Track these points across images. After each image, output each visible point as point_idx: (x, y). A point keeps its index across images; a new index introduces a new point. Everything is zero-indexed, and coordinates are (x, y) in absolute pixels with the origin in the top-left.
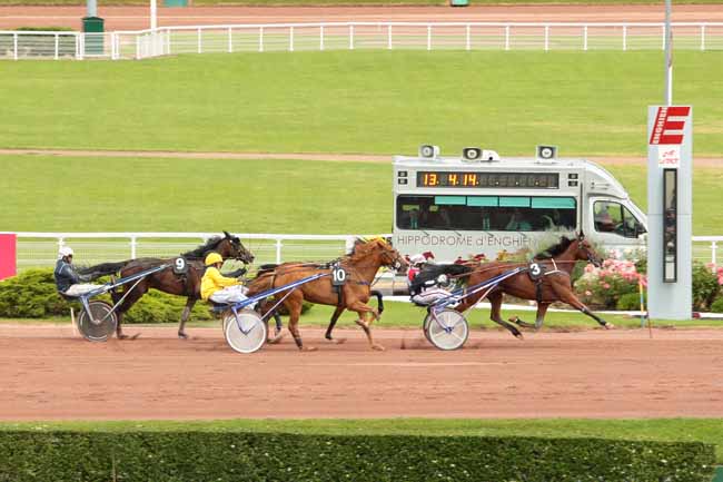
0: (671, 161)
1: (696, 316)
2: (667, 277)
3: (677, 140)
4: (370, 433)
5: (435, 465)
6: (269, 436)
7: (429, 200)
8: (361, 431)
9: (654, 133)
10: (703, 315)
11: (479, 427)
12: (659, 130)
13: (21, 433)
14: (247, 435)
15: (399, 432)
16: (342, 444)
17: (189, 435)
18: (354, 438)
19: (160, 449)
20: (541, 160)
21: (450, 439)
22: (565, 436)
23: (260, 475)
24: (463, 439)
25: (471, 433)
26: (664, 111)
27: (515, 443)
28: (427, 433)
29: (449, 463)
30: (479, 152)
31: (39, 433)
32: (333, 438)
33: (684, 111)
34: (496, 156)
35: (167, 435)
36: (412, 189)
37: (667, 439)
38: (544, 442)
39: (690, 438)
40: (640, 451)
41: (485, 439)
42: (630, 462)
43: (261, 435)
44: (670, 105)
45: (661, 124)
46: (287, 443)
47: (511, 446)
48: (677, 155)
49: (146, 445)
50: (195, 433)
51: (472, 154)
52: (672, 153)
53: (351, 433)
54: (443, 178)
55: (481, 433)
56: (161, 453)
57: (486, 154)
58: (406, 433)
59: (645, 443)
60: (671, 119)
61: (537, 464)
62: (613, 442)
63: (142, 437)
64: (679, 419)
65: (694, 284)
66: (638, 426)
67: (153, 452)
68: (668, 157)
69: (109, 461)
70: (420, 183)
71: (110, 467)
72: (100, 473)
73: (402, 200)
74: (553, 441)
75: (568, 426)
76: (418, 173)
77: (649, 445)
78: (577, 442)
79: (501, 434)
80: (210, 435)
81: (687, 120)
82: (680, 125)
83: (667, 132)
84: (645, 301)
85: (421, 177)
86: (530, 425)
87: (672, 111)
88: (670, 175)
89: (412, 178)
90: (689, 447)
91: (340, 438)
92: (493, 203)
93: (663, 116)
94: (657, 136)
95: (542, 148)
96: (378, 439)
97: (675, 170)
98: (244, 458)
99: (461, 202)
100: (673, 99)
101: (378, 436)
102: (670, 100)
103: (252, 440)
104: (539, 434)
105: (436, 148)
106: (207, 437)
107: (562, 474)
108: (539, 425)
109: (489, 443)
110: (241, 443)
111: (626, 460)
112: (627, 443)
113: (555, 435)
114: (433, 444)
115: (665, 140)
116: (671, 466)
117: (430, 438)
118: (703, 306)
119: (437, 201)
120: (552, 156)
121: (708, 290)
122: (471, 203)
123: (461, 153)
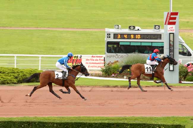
0: (171, 30)
1: (180, 82)
2: (171, 70)
3: (174, 23)
4: (69, 121)
6: (35, 123)
7: (118, 43)
8: (66, 121)
9: (166, 21)
10: (183, 82)
11: (106, 120)
12: (168, 20)
14: (28, 122)
15: (79, 121)
17: (8, 122)
18: (63, 123)
20: (155, 30)
21: (96, 124)
22: (134, 123)
24: (101, 124)
25: (103, 122)
26: (170, 14)
27: (118, 125)
28: (88, 122)
30: (134, 27)
33: (176, 14)
34: (140, 29)
36: (112, 40)
37: (169, 124)
38: (128, 124)
39: (177, 123)
41: (108, 124)
43: (32, 122)
44: (171, 12)
45: (168, 18)
46: (42, 125)
48: (174, 28)
50: (10, 122)
51: (132, 28)
52: (172, 28)
53: (63, 122)
54: (122, 36)
55: (106, 122)
57: (137, 28)
58: (81, 121)
59: (162, 125)
60: (172, 16)
62: (151, 125)
66: (160, 119)
70: (114, 38)
73: (108, 43)
74: (131, 124)
75: (135, 119)
76: (114, 34)
81: (177, 17)
82: (175, 18)
83: (171, 21)
85: (116, 36)
86: (123, 119)
87: (172, 14)
88: (172, 35)
89: (112, 36)
91: (59, 123)
92: (139, 44)
94: (167, 22)
95: (156, 26)
96: (72, 124)
97: (173, 33)
99: (128, 44)
101: (72, 123)
102: (171, 10)
103: (29, 124)
104: (126, 122)
105: (120, 26)
106: (14, 123)
108: (126, 119)
110: (26, 125)
112: (156, 125)
113: (131, 122)
114: (90, 125)
115: (170, 23)
117: (89, 123)
118: (183, 79)
119: (121, 44)
120: (159, 29)
121: (185, 74)
122: (132, 44)
123: (128, 28)
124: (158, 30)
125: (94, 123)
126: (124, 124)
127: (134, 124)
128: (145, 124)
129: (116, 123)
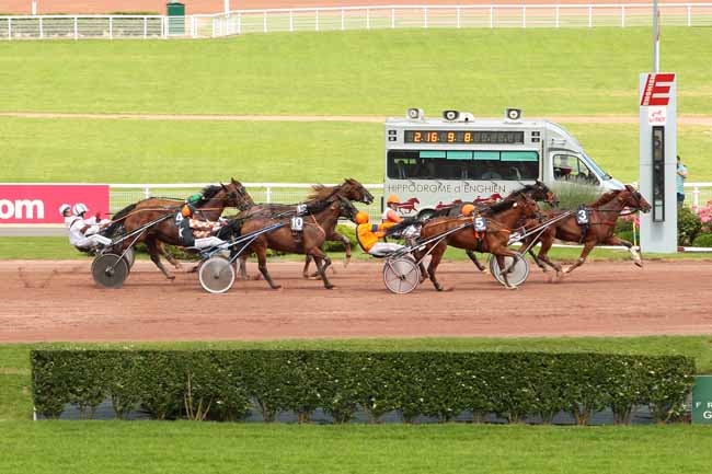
1: (680, 250)
2: (657, 218)
3: (664, 102)
4: (404, 350)
5: (458, 377)
6: (319, 353)
7: (415, 154)
9: (644, 96)
10: (687, 249)
11: (497, 345)
12: (649, 94)
13: (110, 352)
14: (301, 352)
15: (429, 349)
16: (381, 359)
17: (252, 352)
19: (228, 365)
20: (509, 121)
21: (472, 355)
23: (312, 385)
25: (489, 350)
26: (653, 78)
27: (526, 358)
28: (452, 350)
29: (470, 375)
30: (457, 114)
31: (126, 352)
32: (373, 355)
33: (670, 78)
34: (471, 117)
35: (234, 352)
36: (400, 145)
37: (655, 354)
38: (551, 356)
39: (674, 352)
40: (631, 363)
41: (501, 355)
42: (624, 373)
43: (313, 352)
44: (658, 73)
45: (650, 89)
46: (335, 358)
47: (522, 361)
48: (664, 115)
49: (216, 361)
50: (258, 351)
51: (451, 115)
52: (660, 112)
54: (424, 135)
55: (498, 350)
56: (228, 368)
57: (462, 117)
58: (434, 350)
59: (636, 356)
60: (659, 84)
61: (545, 375)
62: (610, 356)
63: (213, 355)
64: (665, 336)
65: (679, 223)
66: (631, 342)
67: (222, 367)
68: (656, 116)
69: (186, 376)
70: (406, 141)
71: (186, 380)
72: (178, 385)
73: (392, 154)
74: (558, 356)
76: (406, 132)
77: (639, 358)
78: (579, 356)
79: (514, 350)
80: (269, 353)
81: (672, 85)
82: (666, 90)
83: (656, 96)
84: (638, 237)
85: (409, 136)
87: (660, 78)
88: (658, 132)
89: (401, 136)
90: (673, 360)
91: (379, 354)
92: (468, 156)
93: (652, 82)
94: (647, 99)
95: (511, 110)
97: (662, 128)
98: (298, 371)
99: (442, 155)
100: (660, 67)
101: (411, 353)
102: (658, 69)
103: (305, 356)
105: (421, 111)
106: (268, 355)
107: (565, 383)
109: (504, 358)
110: (296, 359)
111: (619, 371)
112: (620, 357)
113: (559, 350)
114: (458, 359)
115: (653, 102)
116: (658, 376)
118: (687, 241)
119: (422, 155)
120: (518, 117)
121: (692, 229)
122: (451, 156)
123: (442, 114)
124: (518, 121)
125: (466, 354)
126: (543, 354)
127: (566, 355)
128: (592, 355)
129: (521, 354)
